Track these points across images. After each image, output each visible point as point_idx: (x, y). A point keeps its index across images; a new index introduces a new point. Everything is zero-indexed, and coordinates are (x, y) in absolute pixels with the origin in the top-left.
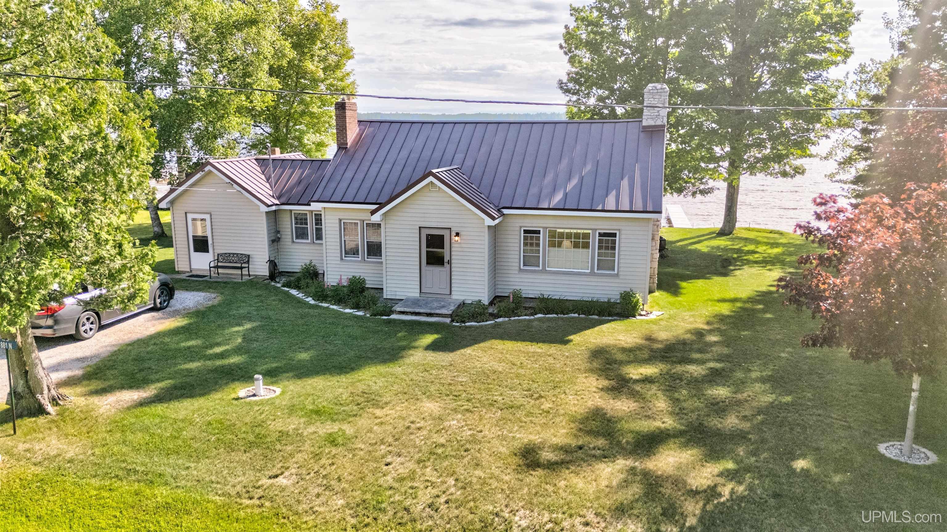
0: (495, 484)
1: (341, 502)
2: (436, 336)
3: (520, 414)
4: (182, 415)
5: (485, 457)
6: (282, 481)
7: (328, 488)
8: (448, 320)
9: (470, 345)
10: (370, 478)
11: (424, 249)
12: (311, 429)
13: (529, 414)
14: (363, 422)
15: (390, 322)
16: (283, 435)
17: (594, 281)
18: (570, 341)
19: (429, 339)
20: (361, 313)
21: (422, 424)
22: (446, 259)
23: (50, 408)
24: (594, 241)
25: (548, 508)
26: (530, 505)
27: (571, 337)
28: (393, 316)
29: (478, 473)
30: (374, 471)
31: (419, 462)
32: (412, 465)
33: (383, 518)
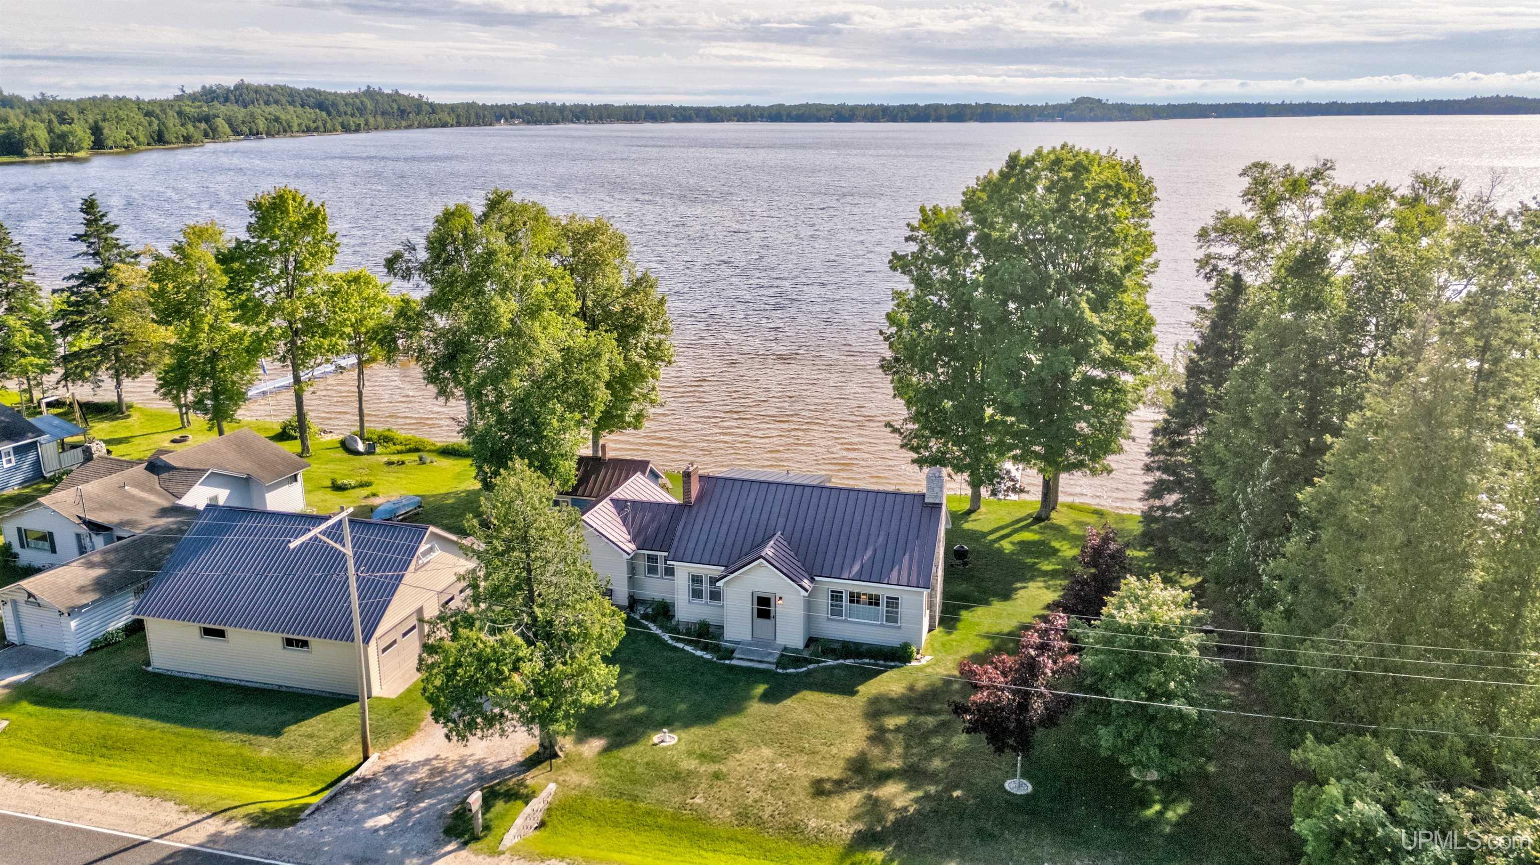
0: (801, 805)
1: (729, 813)
2: (766, 686)
3: (818, 757)
4: (628, 756)
5: (797, 789)
6: (697, 801)
7: (721, 805)
8: (773, 667)
9: (790, 696)
10: (740, 800)
11: (755, 607)
12: (703, 769)
13: (823, 758)
14: (731, 763)
15: (732, 668)
16: (690, 773)
17: (881, 631)
18: (857, 692)
19: (760, 689)
20: (708, 656)
21: (763, 766)
22: (772, 614)
23: (560, 754)
24: (883, 602)
25: (824, 818)
26: (817, 817)
27: (859, 688)
28: (734, 662)
29: (794, 798)
30: (742, 796)
31: (764, 791)
32: (760, 793)
33: (750, 821)
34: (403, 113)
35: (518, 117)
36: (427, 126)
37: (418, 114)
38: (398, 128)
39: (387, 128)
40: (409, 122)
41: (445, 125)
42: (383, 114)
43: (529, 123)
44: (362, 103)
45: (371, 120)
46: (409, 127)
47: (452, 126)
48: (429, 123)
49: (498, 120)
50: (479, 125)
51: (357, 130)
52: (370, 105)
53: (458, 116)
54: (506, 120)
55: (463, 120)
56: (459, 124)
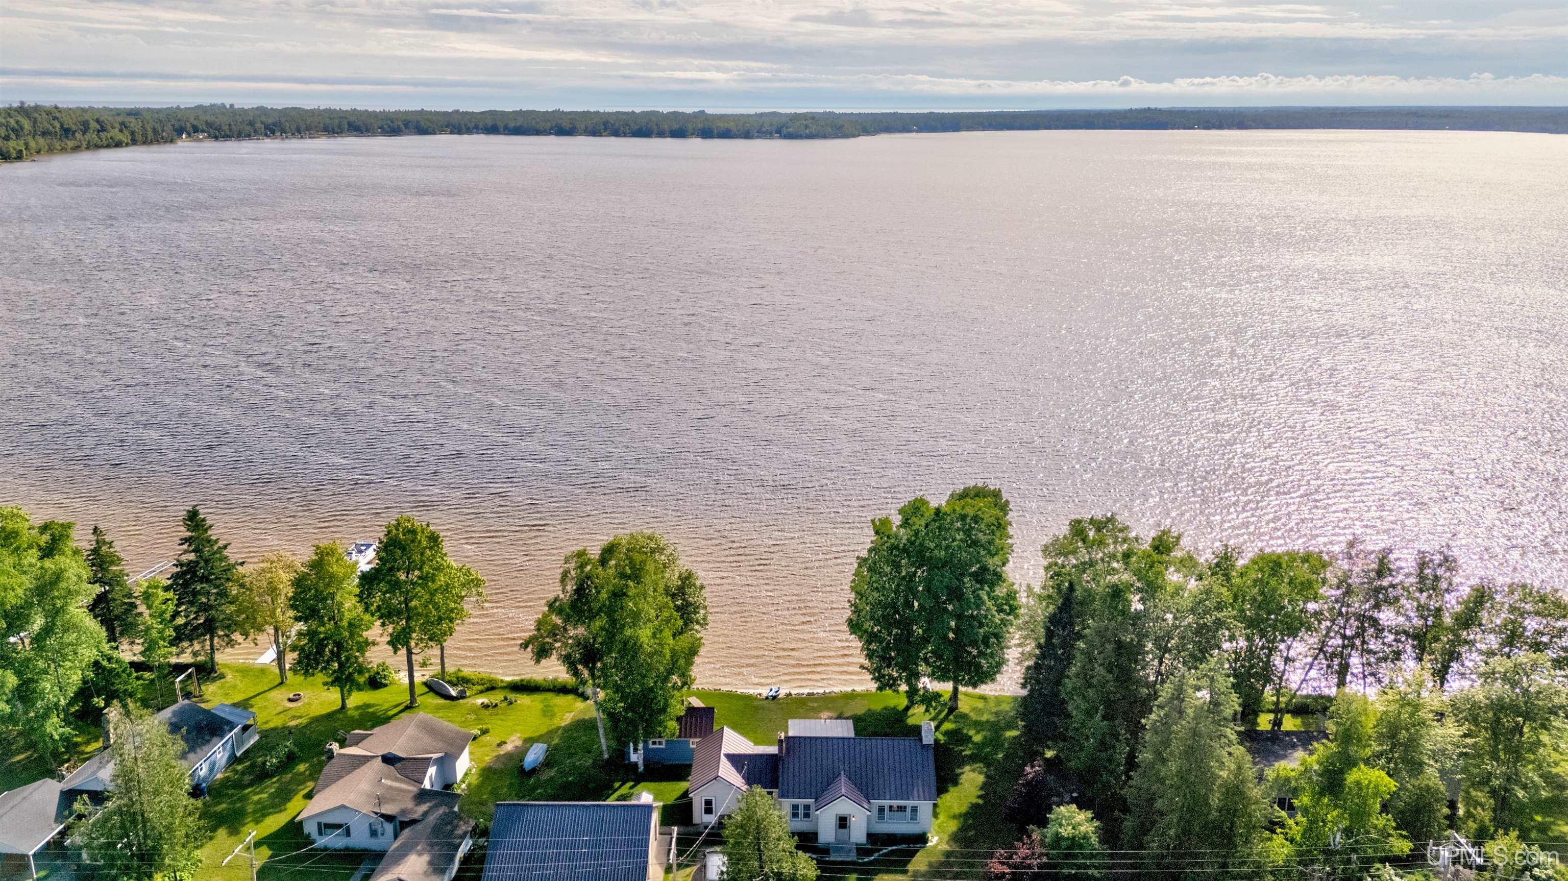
8: (854, 858)
11: (838, 822)
17: (909, 826)
22: (847, 825)
24: (909, 810)
28: (832, 858)
34: (67, 132)
35: (203, 131)
36: (98, 147)
37: (84, 133)
38: (63, 150)
39: (51, 150)
40: (76, 143)
41: (118, 145)
42: (44, 134)
43: (216, 138)
44: (17, 122)
45: (32, 144)
46: (76, 149)
47: (127, 145)
48: (99, 143)
49: (180, 134)
50: (158, 142)
51: (19, 157)
52: (27, 125)
53: (133, 133)
54: (189, 135)
55: (139, 137)
56: (134, 142)
